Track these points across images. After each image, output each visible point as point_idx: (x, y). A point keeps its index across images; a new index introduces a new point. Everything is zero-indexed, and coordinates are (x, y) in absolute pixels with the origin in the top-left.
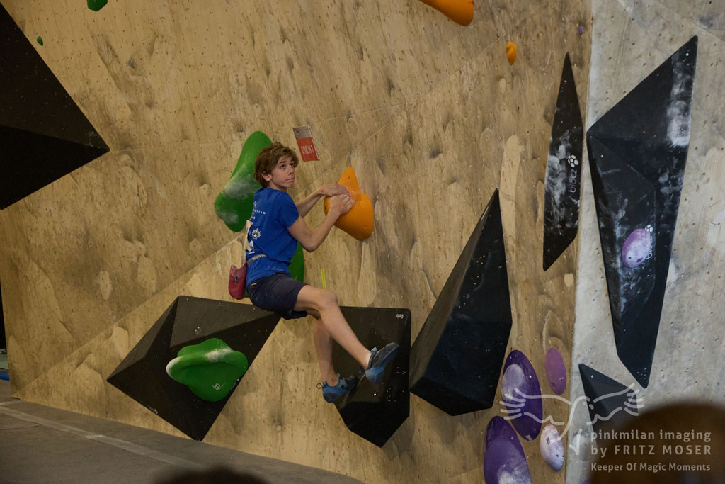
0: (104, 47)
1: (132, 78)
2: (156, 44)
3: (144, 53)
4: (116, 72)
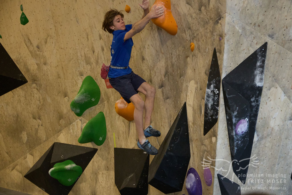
0: (27, 40)
1: (38, 52)
2: (48, 39)
3: (43, 43)
4: (31, 50)
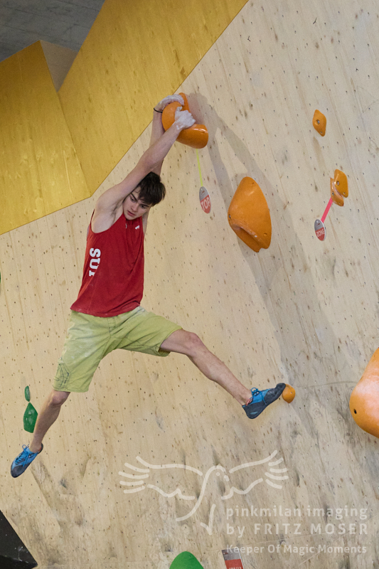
1: (63, 496)
2: (88, 467)
3: (77, 473)
4: (48, 491)
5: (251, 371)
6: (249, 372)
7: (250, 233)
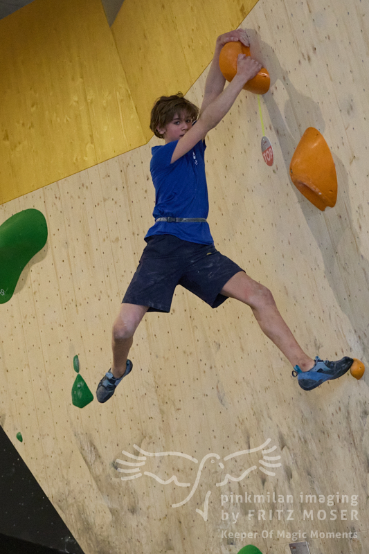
1: (115, 480)
5: (318, 343)
6: (316, 345)
7: (313, 190)
